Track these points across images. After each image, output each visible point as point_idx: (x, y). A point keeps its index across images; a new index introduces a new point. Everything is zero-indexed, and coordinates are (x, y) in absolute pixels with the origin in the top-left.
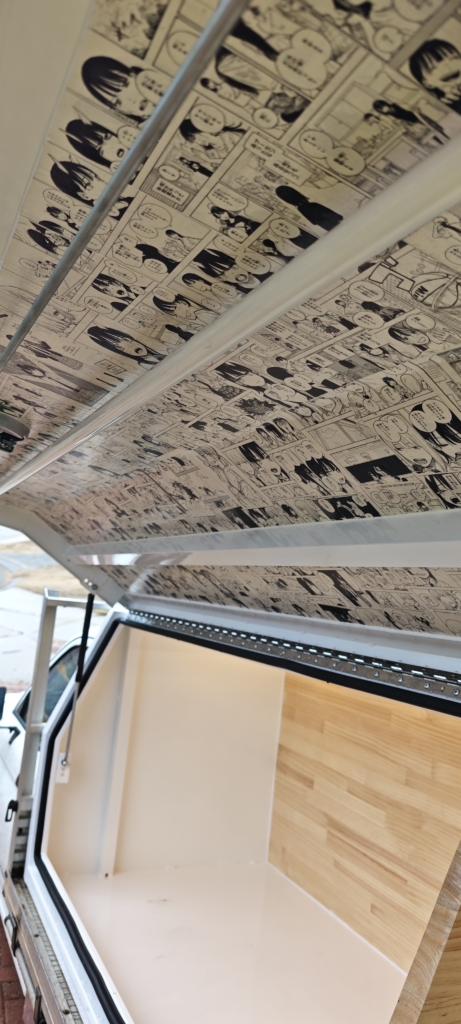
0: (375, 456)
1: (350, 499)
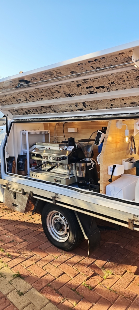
0: (100, 86)
1: (94, 91)
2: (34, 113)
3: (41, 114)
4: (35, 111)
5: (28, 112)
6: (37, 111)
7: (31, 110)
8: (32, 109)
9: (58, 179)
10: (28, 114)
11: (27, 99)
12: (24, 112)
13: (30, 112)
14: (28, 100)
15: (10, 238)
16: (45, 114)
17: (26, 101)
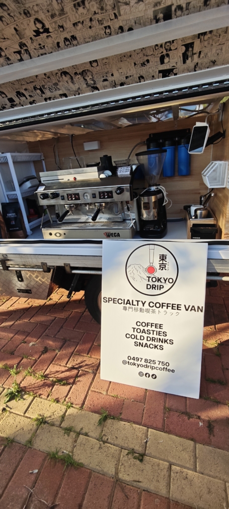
2: (32, 99)
3: (52, 101)
4: (38, 91)
5: (17, 100)
6: (43, 92)
7: (26, 90)
8: (30, 87)
9: (112, 231)
10: (15, 105)
11: (25, 45)
12: (6, 99)
13: (23, 98)
14: (27, 51)
15: (37, 346)
16: (64, 98)
17: (19, 52)
